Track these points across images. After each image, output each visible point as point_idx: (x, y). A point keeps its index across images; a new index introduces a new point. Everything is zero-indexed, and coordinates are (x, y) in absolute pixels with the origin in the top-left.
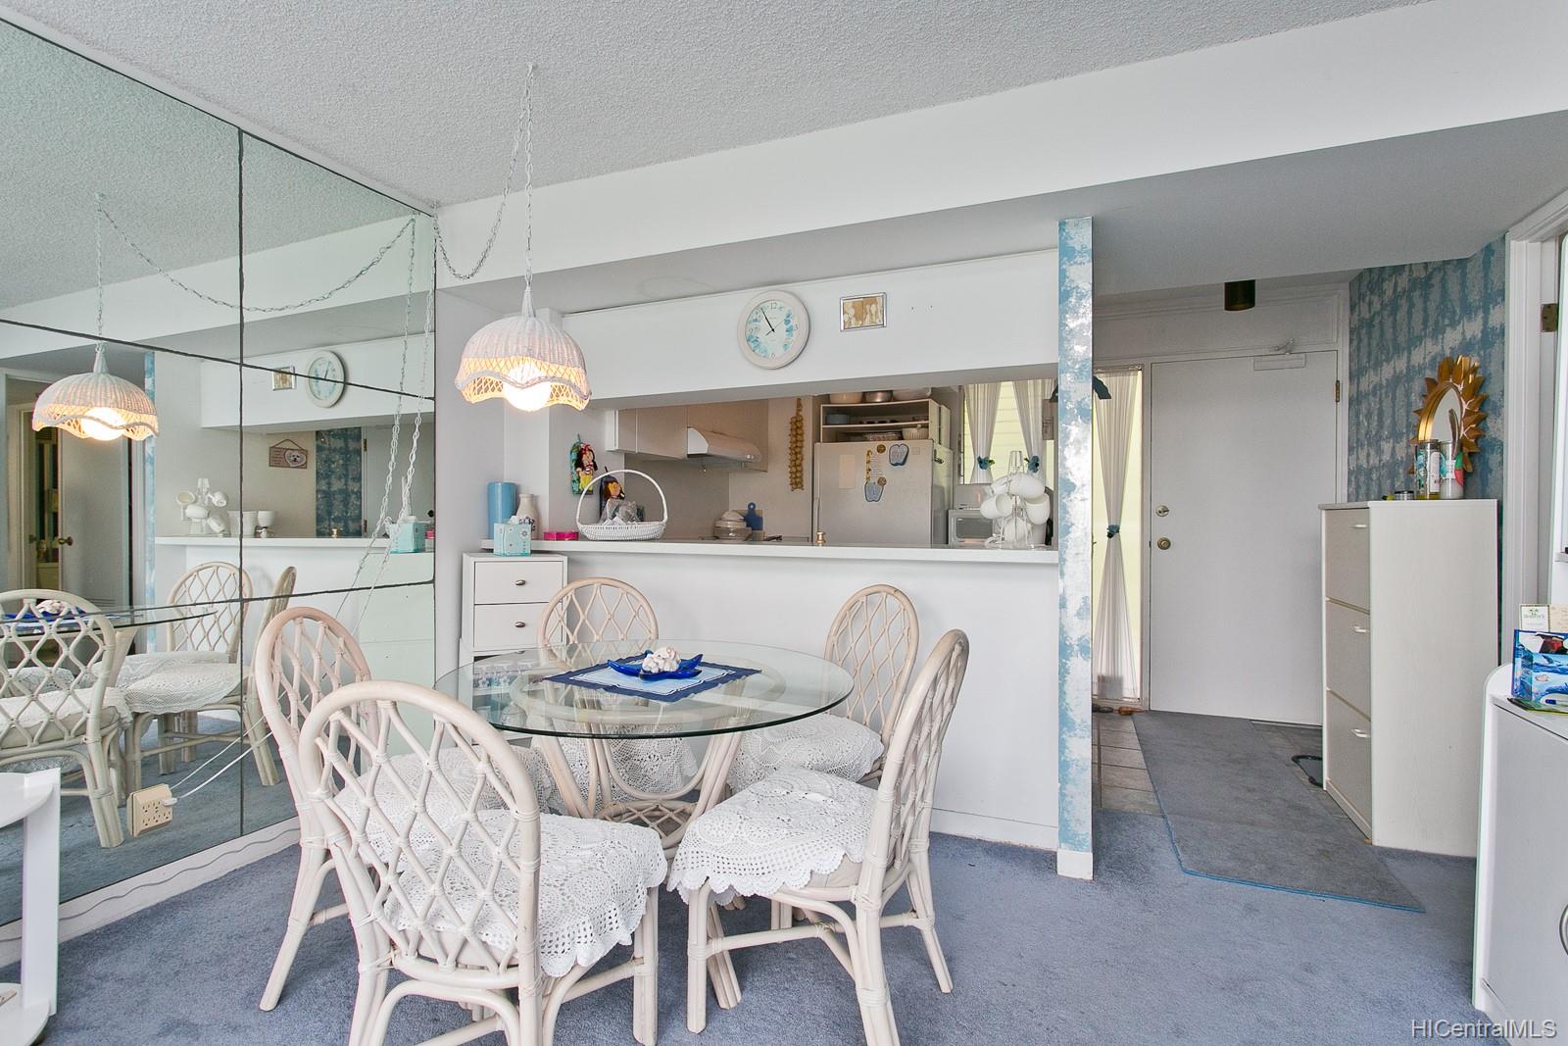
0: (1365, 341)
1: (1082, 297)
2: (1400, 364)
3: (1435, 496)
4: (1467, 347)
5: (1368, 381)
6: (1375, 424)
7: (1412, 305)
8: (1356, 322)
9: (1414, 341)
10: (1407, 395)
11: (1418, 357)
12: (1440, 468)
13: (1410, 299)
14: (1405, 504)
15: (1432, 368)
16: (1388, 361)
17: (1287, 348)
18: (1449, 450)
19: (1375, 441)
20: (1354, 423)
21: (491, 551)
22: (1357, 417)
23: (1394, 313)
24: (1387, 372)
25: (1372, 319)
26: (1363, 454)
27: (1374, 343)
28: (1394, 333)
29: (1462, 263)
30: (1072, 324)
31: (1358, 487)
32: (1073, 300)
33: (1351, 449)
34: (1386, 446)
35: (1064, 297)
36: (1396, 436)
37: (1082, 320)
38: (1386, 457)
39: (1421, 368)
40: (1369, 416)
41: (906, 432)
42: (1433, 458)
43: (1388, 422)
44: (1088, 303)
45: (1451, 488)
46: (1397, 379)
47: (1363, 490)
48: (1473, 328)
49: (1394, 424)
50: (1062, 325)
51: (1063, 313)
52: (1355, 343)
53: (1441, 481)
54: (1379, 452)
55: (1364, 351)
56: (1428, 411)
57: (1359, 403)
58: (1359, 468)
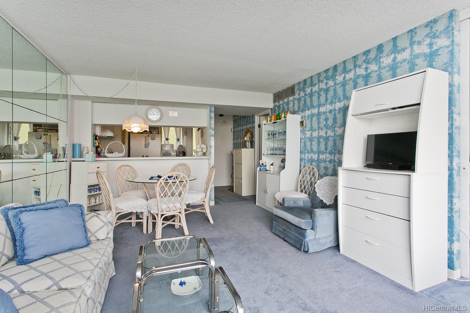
0: (236, 123)
1: (213, 118)
2: (241, 128)
3: (248, 148)
4: (250, 128)
5: (236, 130)
6: (237, 136)
7: (243, 120)
8: (234, 119)
9: (243, 125)
10: (242, 133)
11: (244, 127)
12: (248, 144)
13: (243, 119)
14: (245, 149)
15: (246, 130)
16: (240, 127)
17: (225, 122)
18: (249, 141)
19: (237, 139)
20: (234, 136)
21: (84, 161)
22: (234, 135)
23: (240, 120)
24: (239, 128)
25: (237, 120)
26: (235, 141)
27: (237, 124)
28: (240, 123)
29: (250, 116)
30: (212, 122)
31: (235, 146)
32: (212, 118)
33: (233, 140)
34: (239, 140)
35: (210, 118)
36: (241, 139)
37: (213, 122)
38: (239, 142)
39: (244, 129)
40: (236, 135)
41: (152, 132)
42: (247, 143)
43: (239, 136)
44: (214, 119)
45: (250, 147)
46: (241, 130)
47: (236, 146)
48: (251, 125)
49: (240, 137)
50: (210, 122)
51: (210, 120)
52: (234, 123)
53: (249, 146)
54: (238, 141)
55: (235, 124)
56: (246, 136)
57: (235, 132)
58: (235, 143)
